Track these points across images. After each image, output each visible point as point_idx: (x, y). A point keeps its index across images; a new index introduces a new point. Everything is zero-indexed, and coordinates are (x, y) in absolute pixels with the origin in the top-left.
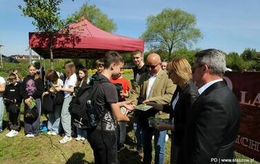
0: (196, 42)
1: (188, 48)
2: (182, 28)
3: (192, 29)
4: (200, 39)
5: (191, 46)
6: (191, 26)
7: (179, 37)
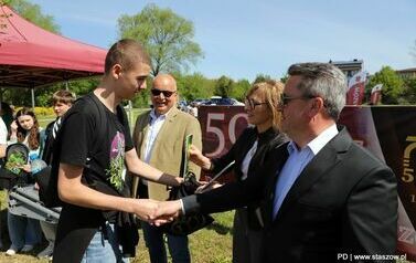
0: (194, 62)
1: (183, 71)
2: (173, 41)
3: (189, 43)
4: (199, 58)
5: (187, 68)
6: (187, 38)
7: (169, 54)
